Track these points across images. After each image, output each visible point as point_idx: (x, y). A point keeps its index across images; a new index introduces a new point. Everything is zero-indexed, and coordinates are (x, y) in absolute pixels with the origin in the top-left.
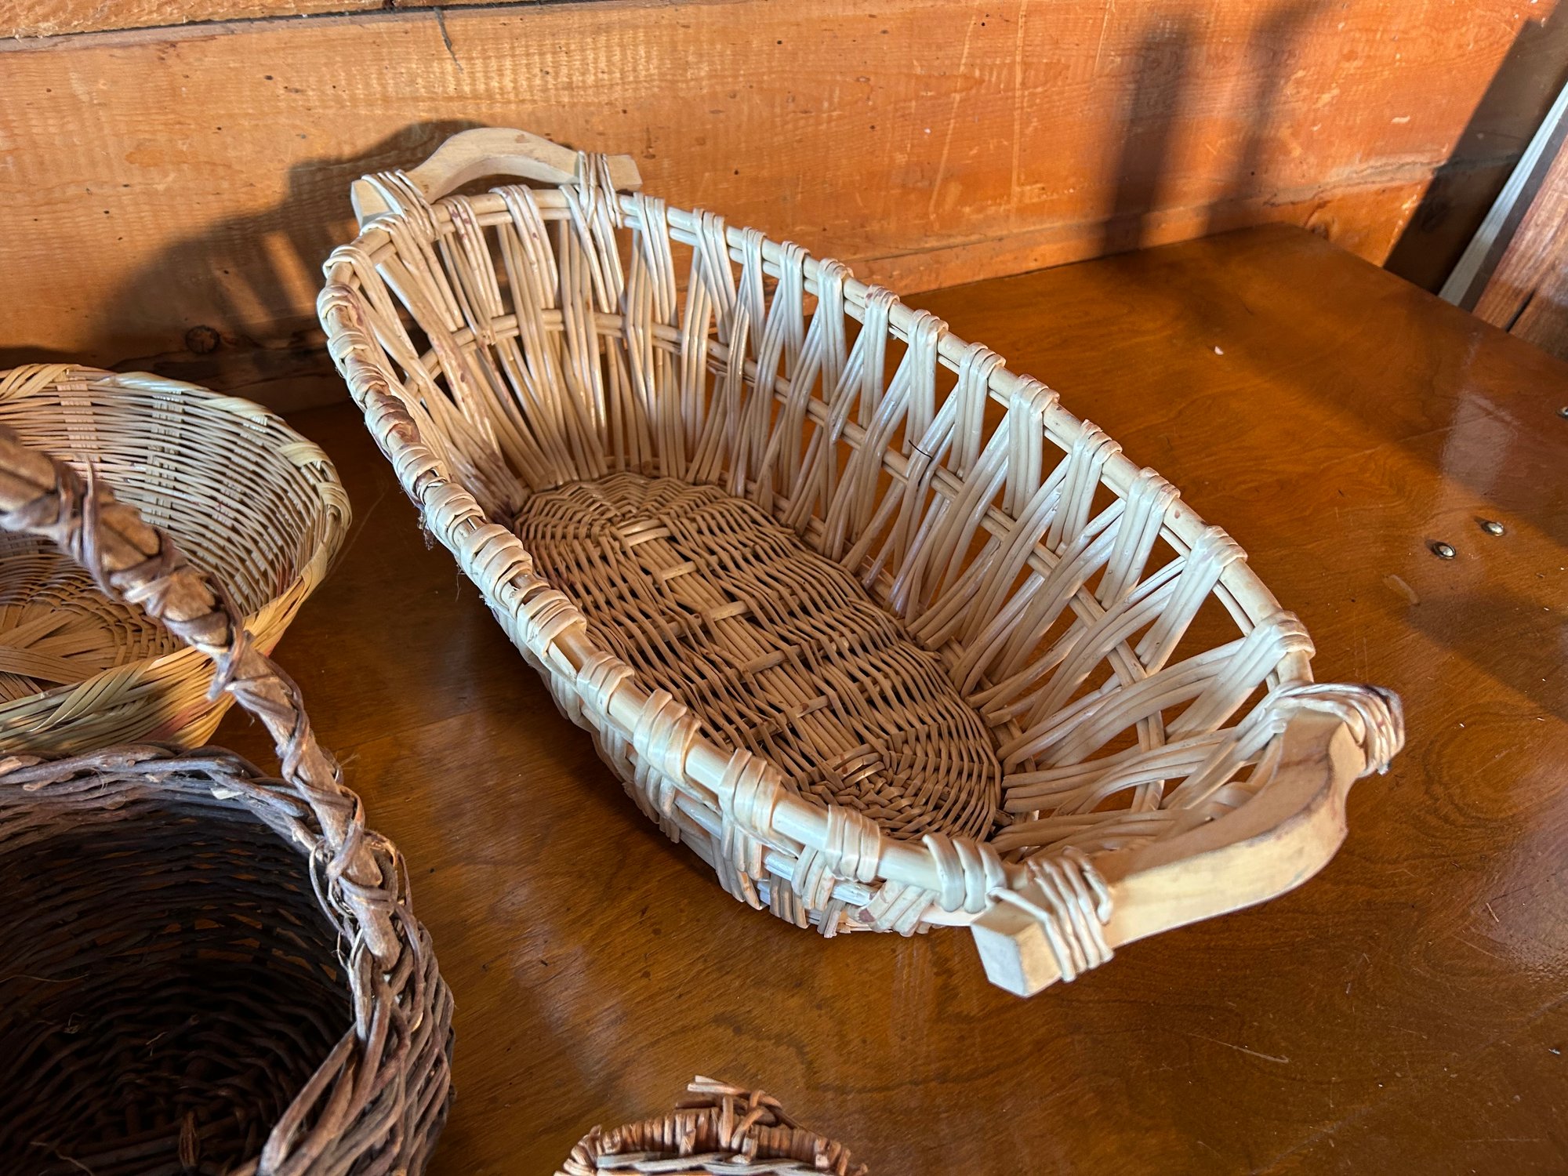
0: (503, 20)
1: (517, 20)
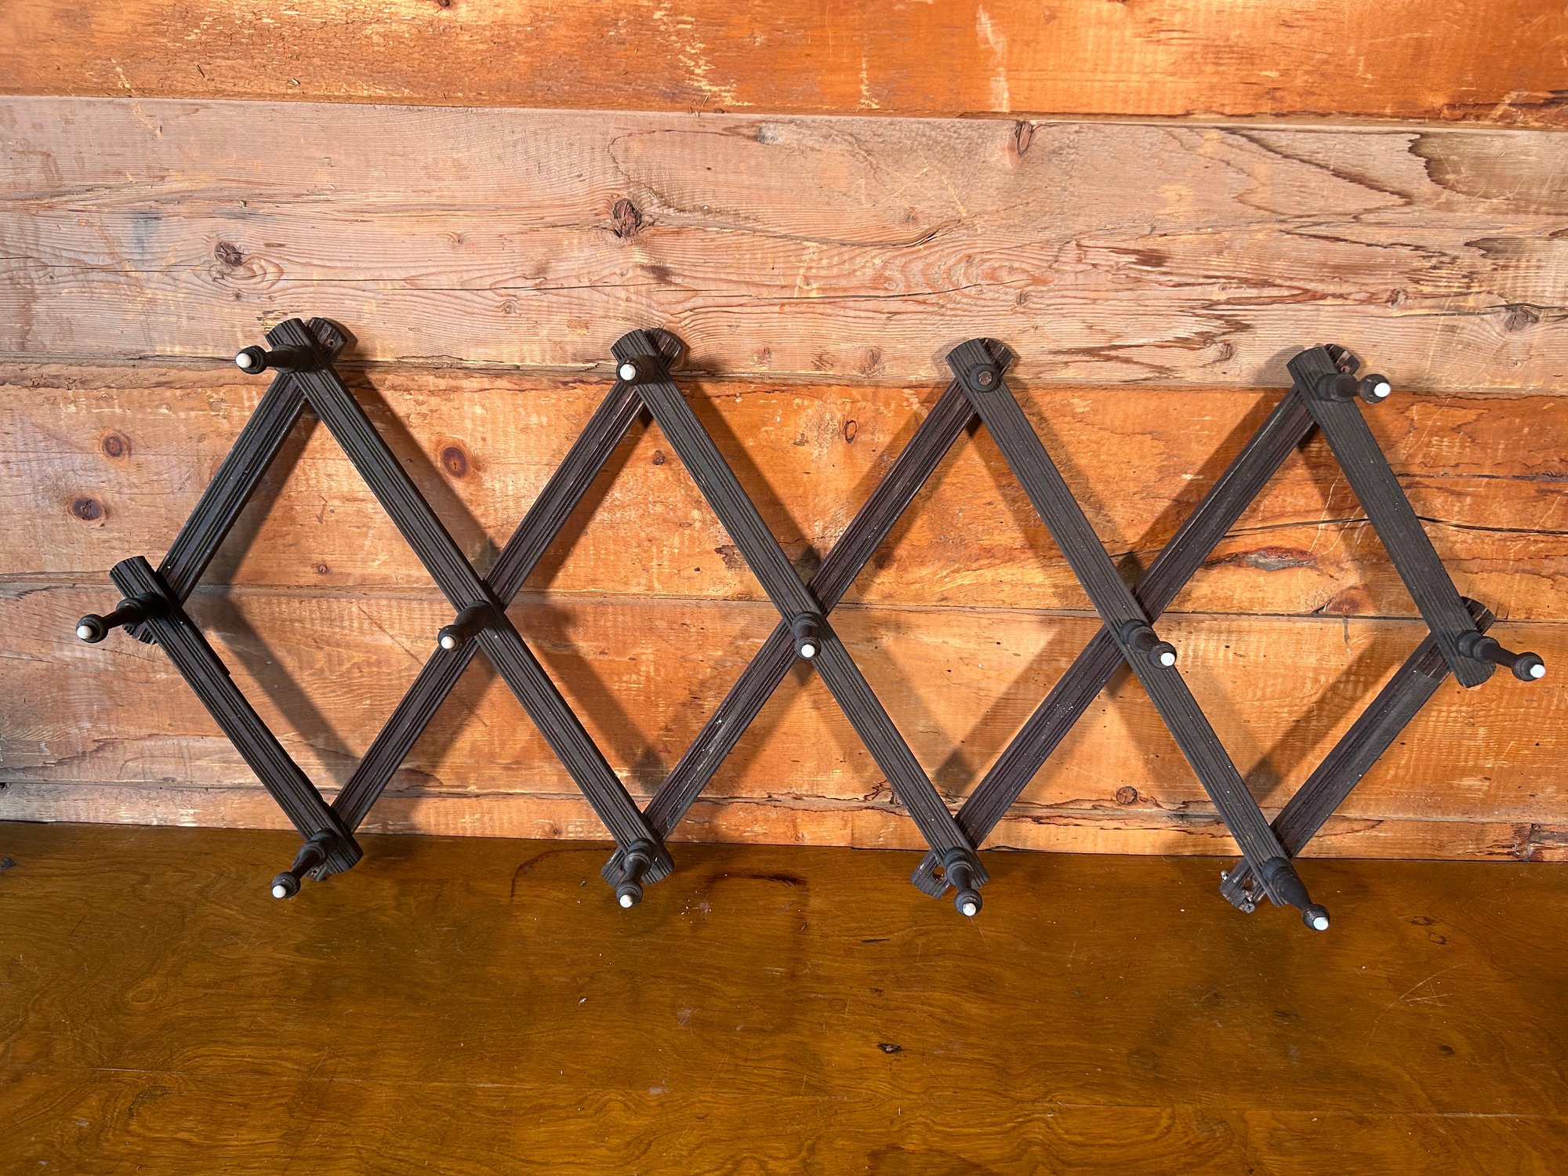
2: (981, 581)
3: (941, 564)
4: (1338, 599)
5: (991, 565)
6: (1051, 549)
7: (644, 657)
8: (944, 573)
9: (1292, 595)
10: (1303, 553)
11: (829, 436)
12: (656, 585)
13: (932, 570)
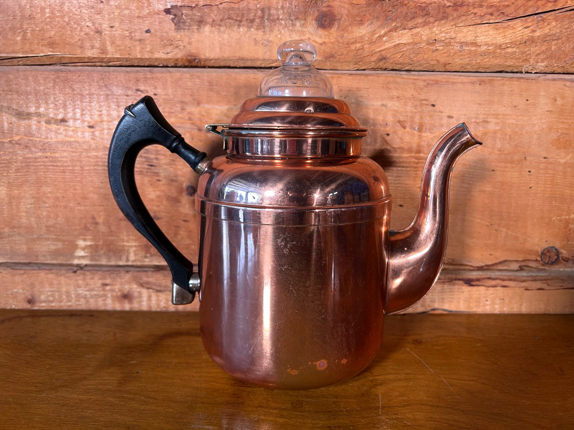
2: (417, 39)
3: (379, 23)
5: (425, 24)
6: (481, 6)
8: (383, 32)
12: (109, 48)
13: (370, 29)
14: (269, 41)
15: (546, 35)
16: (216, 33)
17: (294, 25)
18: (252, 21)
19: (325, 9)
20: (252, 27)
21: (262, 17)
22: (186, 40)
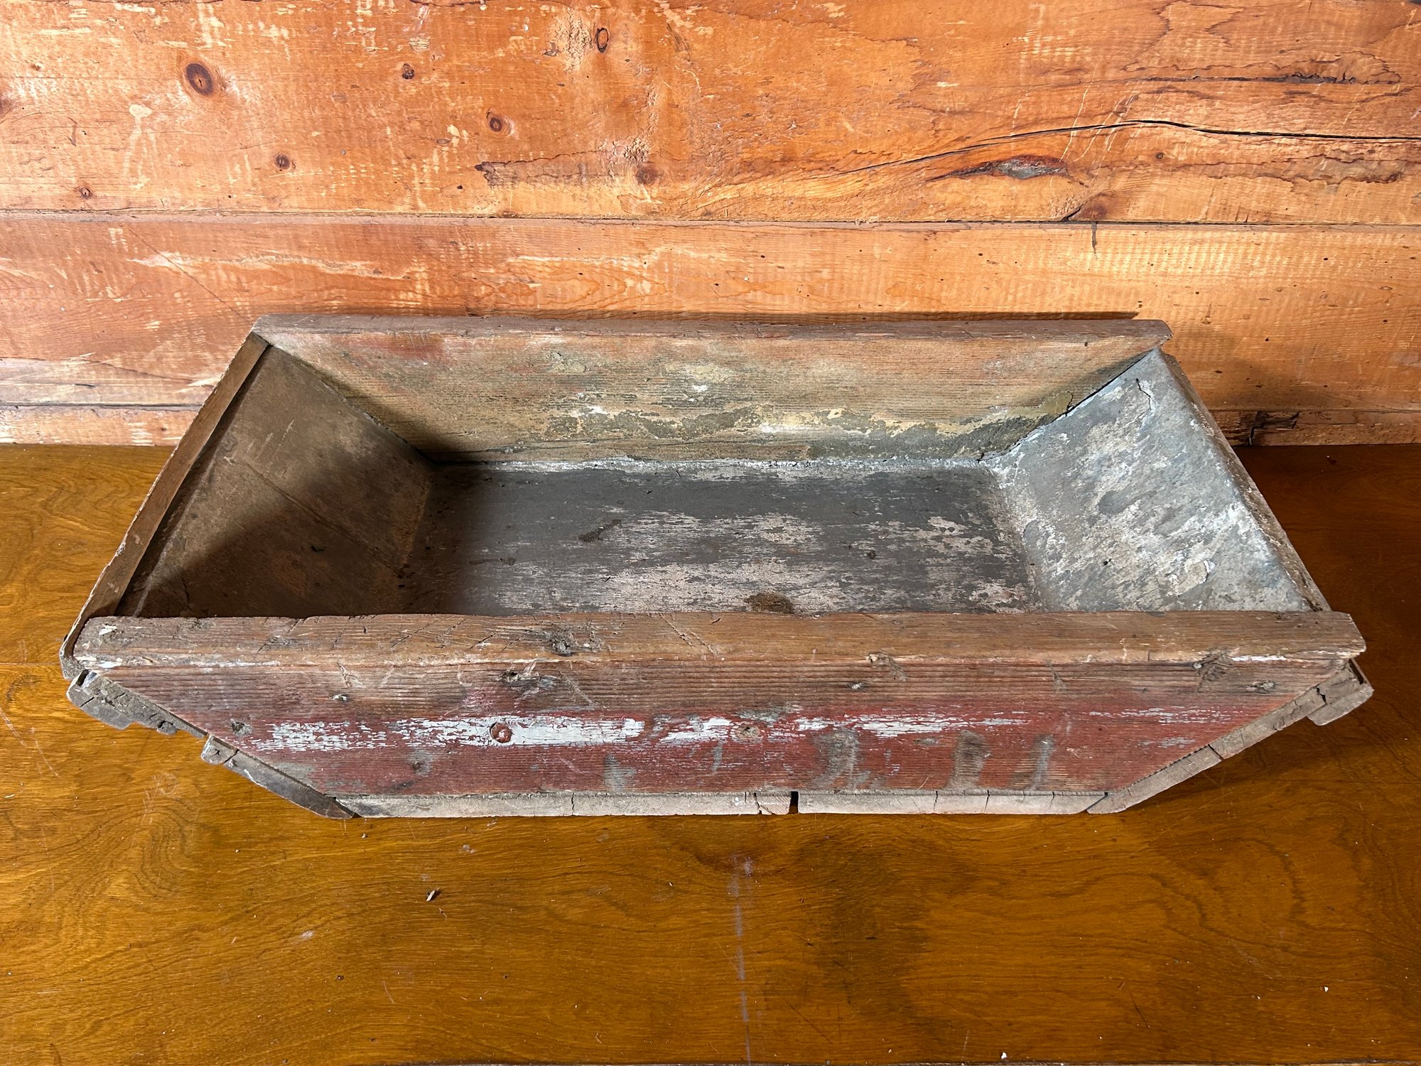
0: (1133, 232)
1: (1142, 233)
2: (743, 194)
3: (702, 178)
4: (1087, 206)
5: (753, 179)
6: (810, 161)
7: (417, 275)
8: (707, 188)
9: (1044, 203)
10: (1054, 160)
11: (581, 45)
12: (421, 204)
13: (694, 184)
14: (589, 197)
15: (878, 189)
16: (532, 189)
17: (613, 181)
18: (569, 177)
19: (645, 165)
20: (569, 183)
21: (581, 173)
22: (501, 196)
